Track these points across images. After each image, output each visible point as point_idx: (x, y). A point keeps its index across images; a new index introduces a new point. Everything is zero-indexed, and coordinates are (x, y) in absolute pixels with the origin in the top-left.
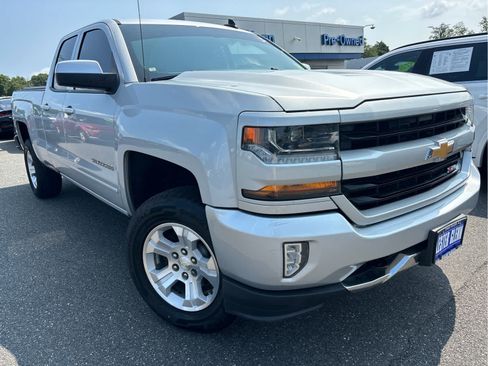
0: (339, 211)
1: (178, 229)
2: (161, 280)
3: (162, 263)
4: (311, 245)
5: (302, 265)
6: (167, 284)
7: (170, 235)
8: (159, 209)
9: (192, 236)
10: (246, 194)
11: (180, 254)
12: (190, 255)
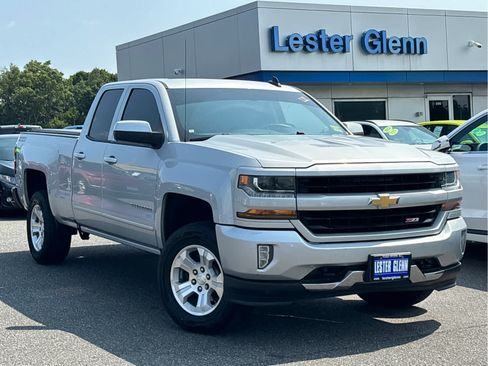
0: (295, 229)
1: (201, 251)
2: (180, 291)
3: (184, 277)
4: (275, 248)
5: (270, 261)
6: (185, 294)
7: (195, 256)
8: (190, 233)
9: (210, 257)
10: (239, 215)
11: (199, 272)
12: (206, 273)
